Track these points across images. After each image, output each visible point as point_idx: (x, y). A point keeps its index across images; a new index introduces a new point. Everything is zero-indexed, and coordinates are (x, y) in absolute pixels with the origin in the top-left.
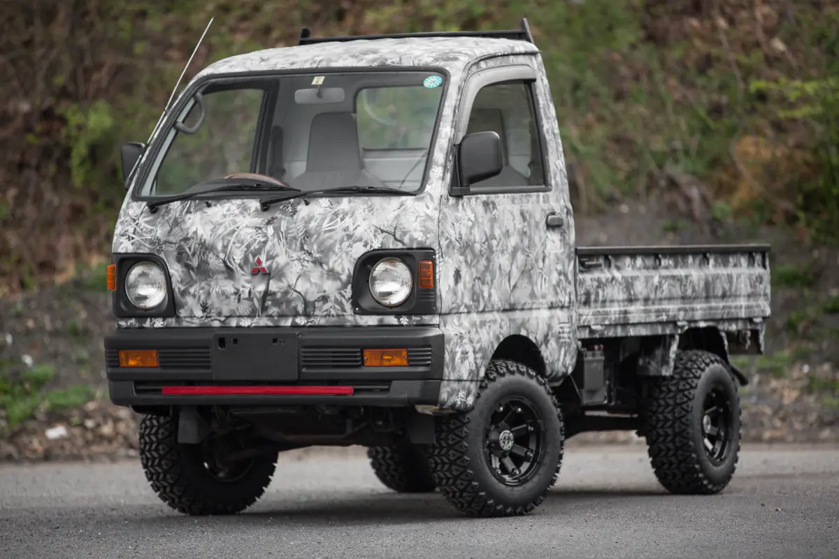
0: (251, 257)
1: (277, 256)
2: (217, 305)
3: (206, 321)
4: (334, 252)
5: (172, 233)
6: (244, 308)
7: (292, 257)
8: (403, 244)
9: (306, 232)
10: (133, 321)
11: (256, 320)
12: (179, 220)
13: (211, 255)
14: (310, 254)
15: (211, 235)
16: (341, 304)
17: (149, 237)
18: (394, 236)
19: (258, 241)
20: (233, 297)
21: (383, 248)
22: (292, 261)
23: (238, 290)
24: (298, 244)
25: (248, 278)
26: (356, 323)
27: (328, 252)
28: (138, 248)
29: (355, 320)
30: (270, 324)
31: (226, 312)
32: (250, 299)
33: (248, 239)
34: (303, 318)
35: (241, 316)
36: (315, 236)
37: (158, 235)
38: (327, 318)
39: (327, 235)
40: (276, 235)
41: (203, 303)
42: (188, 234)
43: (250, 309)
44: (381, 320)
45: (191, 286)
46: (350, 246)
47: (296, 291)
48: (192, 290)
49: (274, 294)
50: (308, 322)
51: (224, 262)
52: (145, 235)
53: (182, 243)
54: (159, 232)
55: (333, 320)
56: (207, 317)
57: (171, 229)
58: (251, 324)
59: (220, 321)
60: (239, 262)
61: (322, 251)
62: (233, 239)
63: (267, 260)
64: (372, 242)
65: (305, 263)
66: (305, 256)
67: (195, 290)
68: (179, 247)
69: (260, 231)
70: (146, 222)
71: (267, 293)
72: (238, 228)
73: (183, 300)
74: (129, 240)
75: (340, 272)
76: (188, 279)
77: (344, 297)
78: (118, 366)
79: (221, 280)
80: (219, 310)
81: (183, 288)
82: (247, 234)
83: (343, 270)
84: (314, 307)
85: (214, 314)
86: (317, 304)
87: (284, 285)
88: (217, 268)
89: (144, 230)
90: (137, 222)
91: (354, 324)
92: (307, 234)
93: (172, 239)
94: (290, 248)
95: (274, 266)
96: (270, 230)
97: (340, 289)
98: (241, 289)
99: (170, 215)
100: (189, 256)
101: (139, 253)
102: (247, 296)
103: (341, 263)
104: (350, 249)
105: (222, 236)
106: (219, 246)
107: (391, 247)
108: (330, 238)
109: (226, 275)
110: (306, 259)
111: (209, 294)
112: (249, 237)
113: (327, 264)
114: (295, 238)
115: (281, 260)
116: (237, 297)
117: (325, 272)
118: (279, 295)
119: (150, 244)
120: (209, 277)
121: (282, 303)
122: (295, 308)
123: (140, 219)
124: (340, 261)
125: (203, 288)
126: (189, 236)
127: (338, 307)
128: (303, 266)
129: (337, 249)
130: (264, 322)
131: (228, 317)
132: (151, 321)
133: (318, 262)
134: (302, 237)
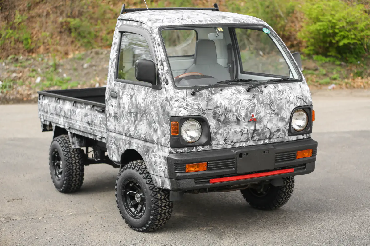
0: (249, 114)
1: (260, 112)
2: (231, 138)
3: (224, 146)
4: (283, 109)
5: (209, 105)
6: (244, 138)
7: (267, 113)
8: (306, 103)
9: (271, 100)
10: (186, 149)
11: (247, 143)
12: (210, 98)
13: (230, 114)
14: (274, 111)
15: (229, 105)
16: (284, 132)
17: (196, 107)
18: (303, 100)
19: (251, 106)
20: (239, 133)
21: (301, 106)
22: (267, 114)
23: (242, 130)
24: (269, 106)
25: (246, 124)
26: (289, 140)
27: (281, 109)
28: (191, 113)
29: (288, 138)
30: (254, 144)
31: (235, 141)
32: (247, 133)
33: (247, 106)
34: (268, 140)
35: (242, 142)
36: (275, 102)
37: (201, 106)
38: (278, 139)
39: (280, 101)
40: (258, 103)
41: (225, 137)
42: (217, 105)
43: (246, 138)
44: (297, 138)
45: (219, 130)
46: (289, 106)
47: (267, 128)
48: (220, 132)
49: (258, 130)
50: (270, 141)
51: (237, 117)
52: (194, 106)
53: (215, 109)
54: (201, 104)
55: (280, 140)
56: (225, 144)
57: (208, 103)
58: (245, 145)
59: (231, 145)
60: (243, 116)
61: (279, 109)
62: (240, 106)
63: (256, 115)
64: (297, 104)
65: (272, 115)
66: (272, 111)
67: (222, 131)
68: (213, 112)
69: (251, 101)
70: (191, 100)
71: (255, 130)
72: (241, 100)
73: (215, 137)
74: (185, 110)
75: (285, 118)
76: (218, 126)
77: (286, 129)
78: (185, 172)
79: (234, 125)
80: (232, 140)
81: (215, 131)
82: (246, 103)
83: (287, 117)
84: (274, 134)
85: (229, 143)
86: (275, 133)
87: (262, 125)
88: (233, 120)
89: (193, 104)
90: (186, 100)
91: (288, 140)
92: (272, 102)
93: (209, 108)
94: (266, 108)
95: (259, 117)
96: (256, 101)
97: (285, 126)
98: (244, 129)
99: (204, 96)
100: (219, 115)
101: (192, 116)
102: (246, 132)
103: (286, 114)
104: (289, 107)
105: (234, 105)
106: (234, 109)
107: (303, 105)
108: (281, 103)
109: (236, 123)
110: (273, 113)
111: (229, 133)
112: (247, 105)
113: (280, 115)
114: (267, 104)
115: (262, 114)
116: (241, 133)
117: (279, 118)
118: (260, 131)
119: (198, 111)
120: (228, 125)
121: (260, 134)
122: (266, 136)
123: (187, 98)
124: (285, 113)
125: (225, 130)
126: (218, 106)
127: (283, 134)
128: (271, 116)
129: (284, 108)
130: (251, 143)
131: (235, 143)
132: (196, 148)
133: (277, 114)
134: (270, 103)
